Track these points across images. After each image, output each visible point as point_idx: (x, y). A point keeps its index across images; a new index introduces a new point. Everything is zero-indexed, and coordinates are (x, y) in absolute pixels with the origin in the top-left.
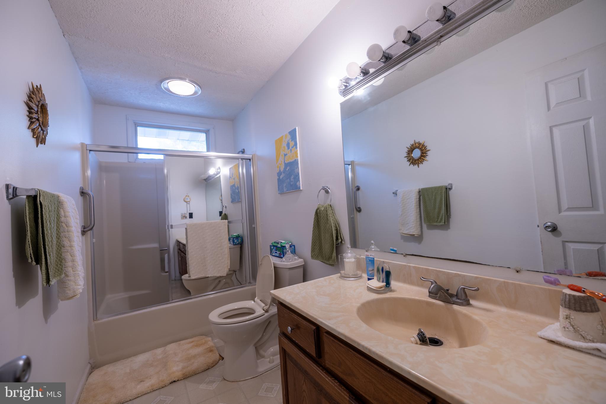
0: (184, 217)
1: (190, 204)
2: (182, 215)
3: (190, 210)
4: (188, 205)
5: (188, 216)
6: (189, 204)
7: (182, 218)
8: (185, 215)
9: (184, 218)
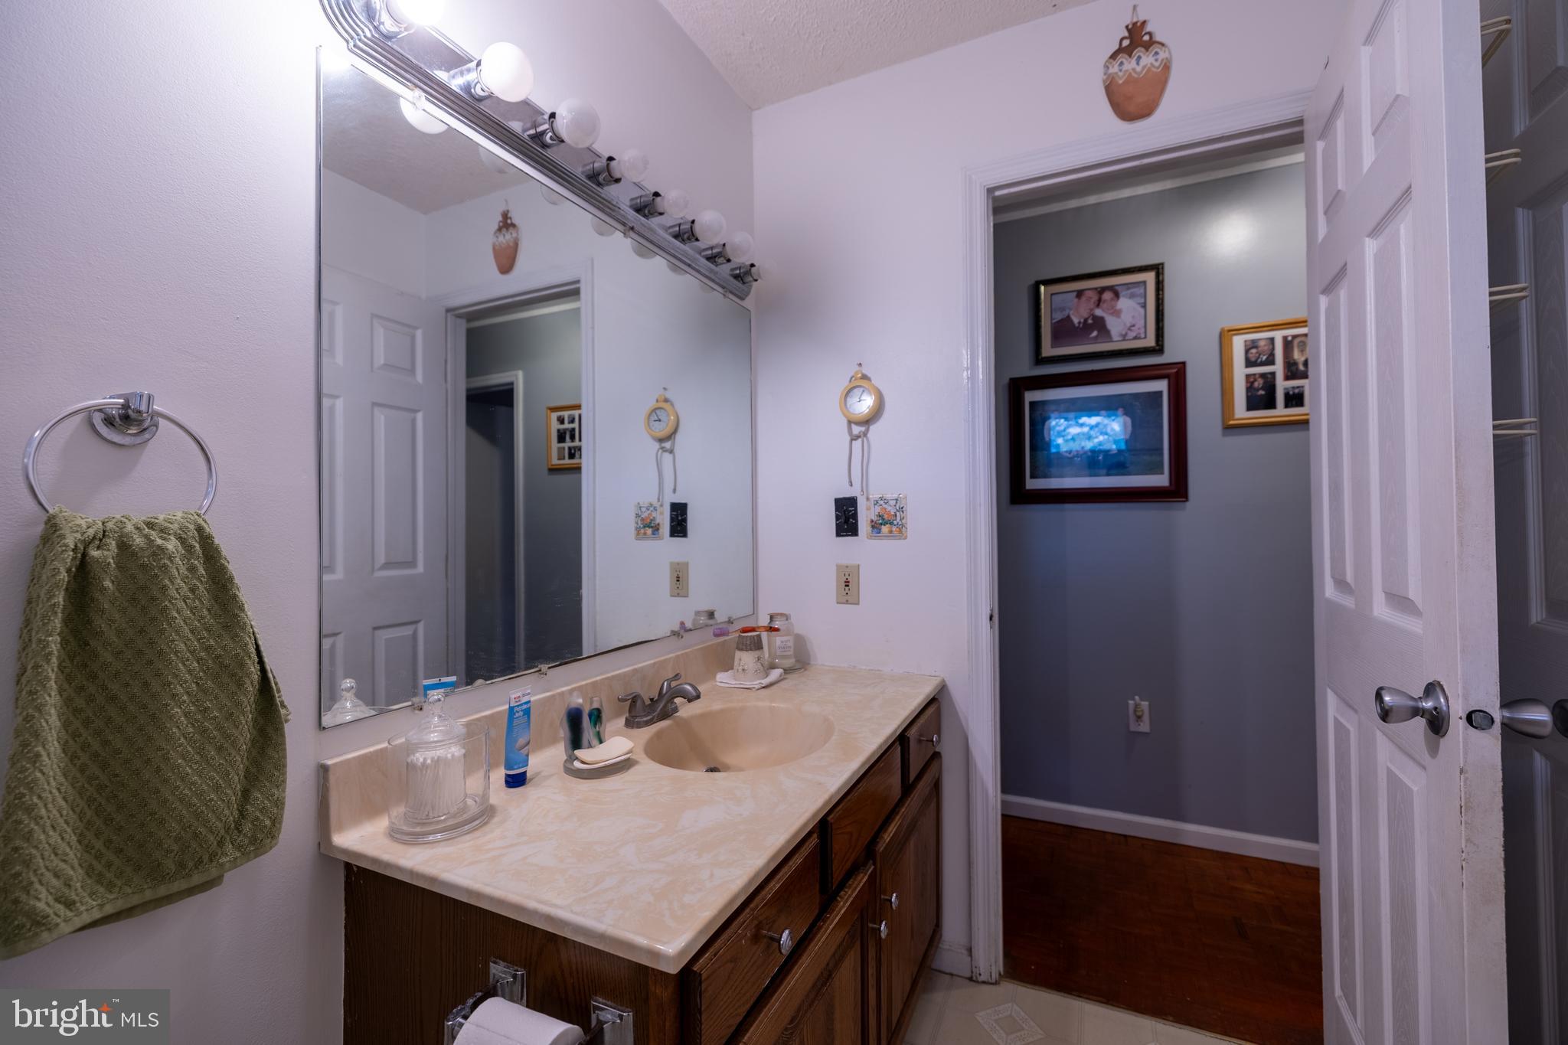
0: (647, 527)
1: (677, 450)
2: (637, 515)
3: (674, 491)
4: (667, 457)
5: (665, 520)
6: (671, 451)
7: (638, 530)
8: (654, 514)
9: (649, 531)
